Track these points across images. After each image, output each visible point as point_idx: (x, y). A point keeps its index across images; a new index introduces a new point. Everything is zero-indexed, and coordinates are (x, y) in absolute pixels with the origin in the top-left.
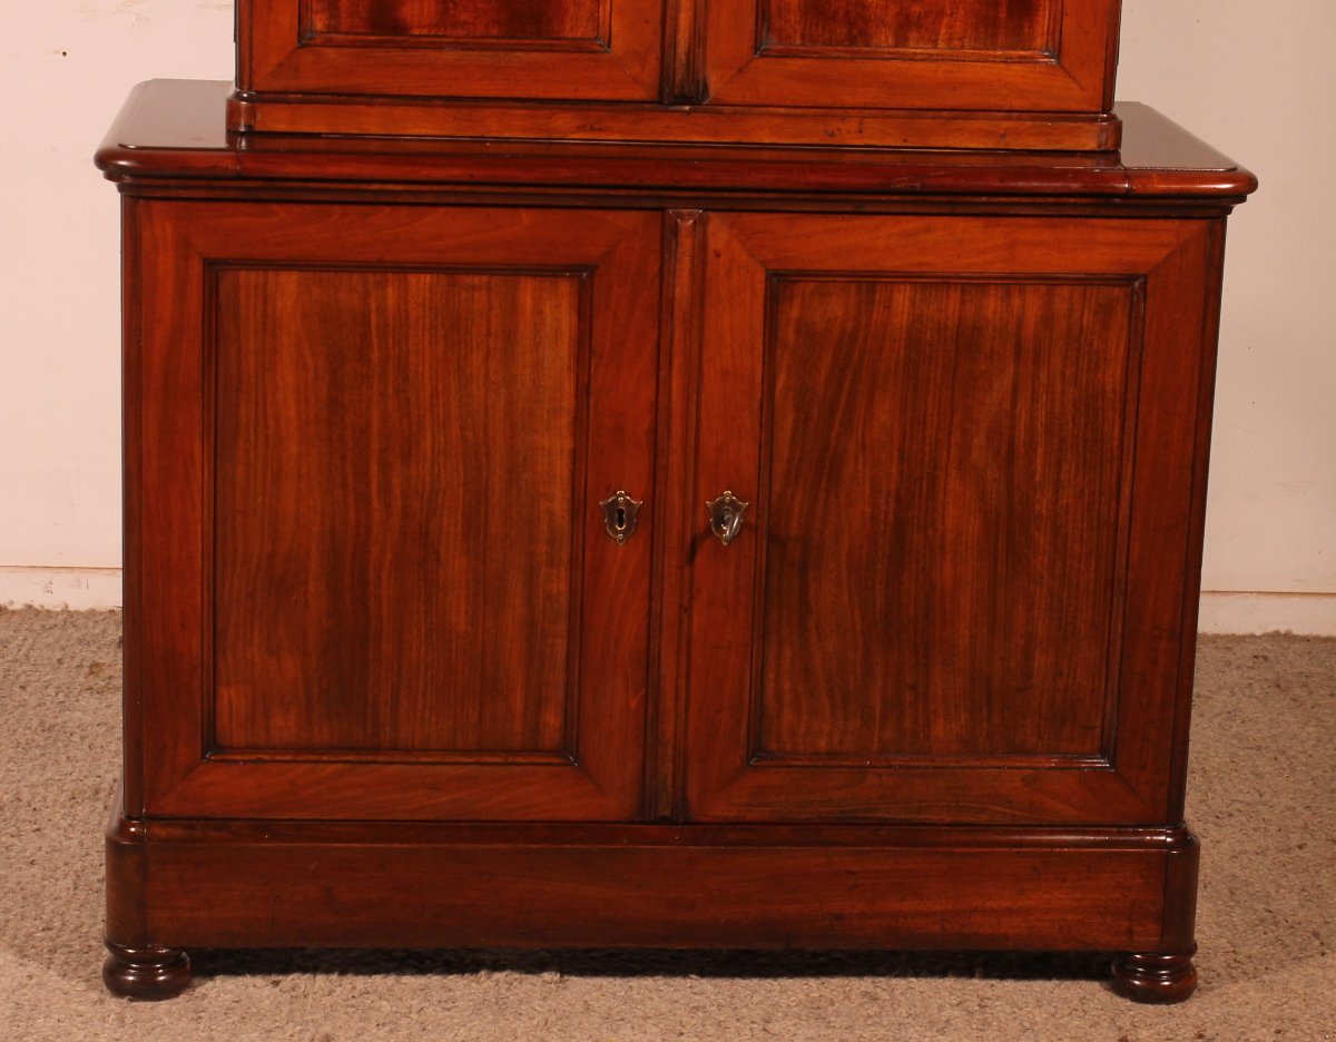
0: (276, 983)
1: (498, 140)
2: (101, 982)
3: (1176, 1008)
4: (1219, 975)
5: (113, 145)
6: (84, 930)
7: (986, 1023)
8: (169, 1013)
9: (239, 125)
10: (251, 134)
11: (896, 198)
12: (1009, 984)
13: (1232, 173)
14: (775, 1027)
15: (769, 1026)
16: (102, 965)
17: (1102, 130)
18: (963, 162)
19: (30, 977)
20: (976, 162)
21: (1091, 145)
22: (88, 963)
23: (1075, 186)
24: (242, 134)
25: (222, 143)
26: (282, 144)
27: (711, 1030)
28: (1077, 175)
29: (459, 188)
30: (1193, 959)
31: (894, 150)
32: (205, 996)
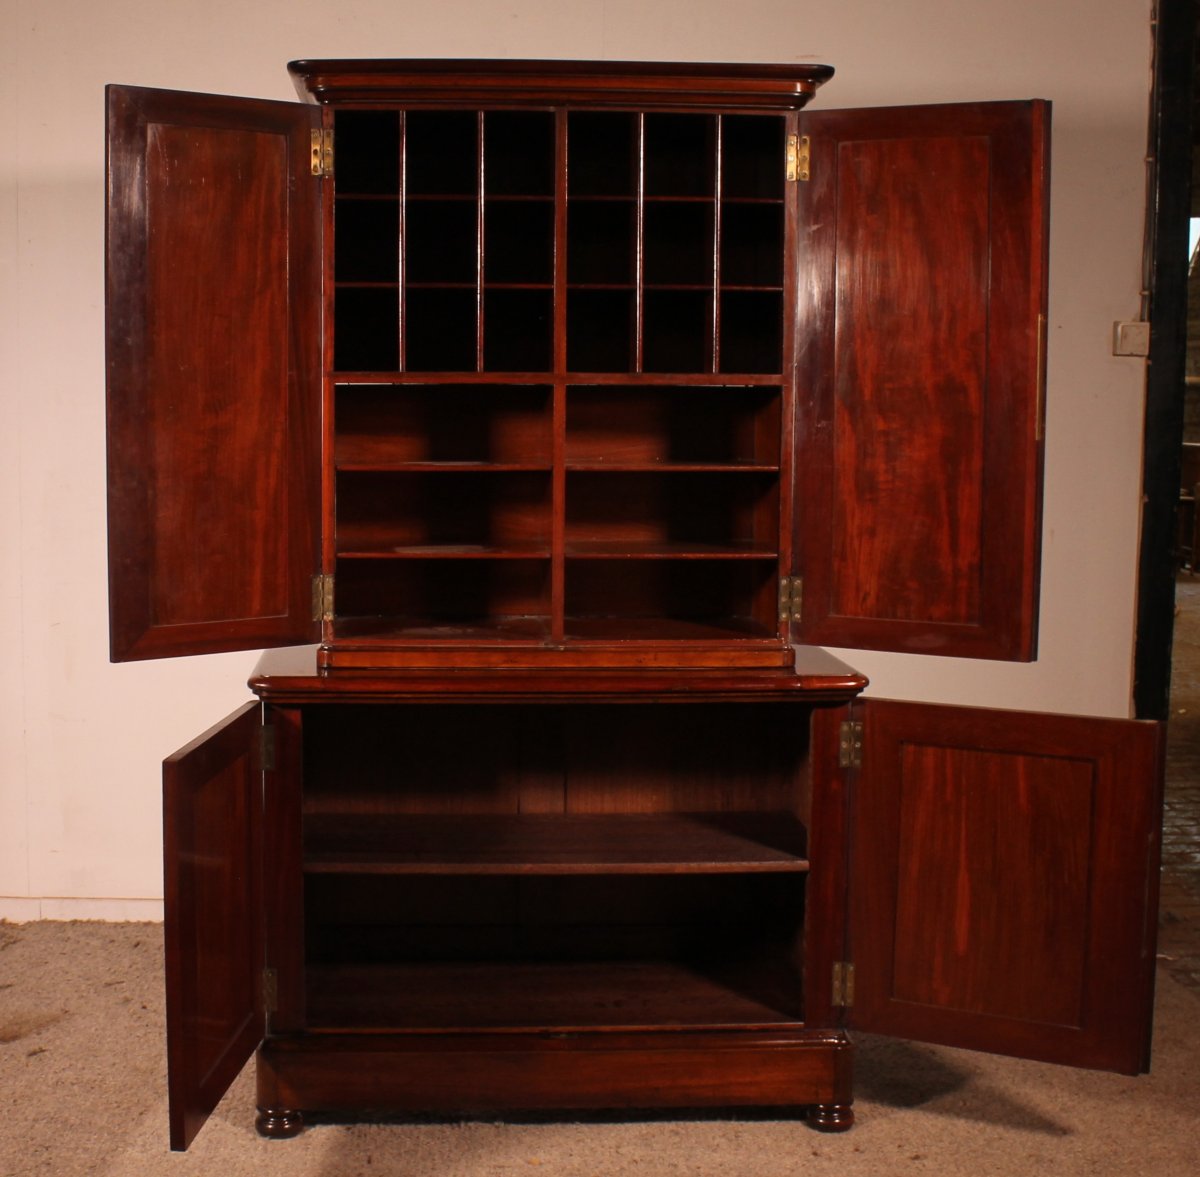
0: (349, 1129)
1: (462, 669)
2: (254, 1128)
3: (843, 1135)
4: (866, 1116)
5: (257, 675)
6: (245, 1099)
7: (739, 1146)
8: (291, 1145)
9: (323, 664)
10: (330, 668)
11: (675, 695)
12: (751, 1124)
13: (856, 677)
14: (623, 1150)
15: (620, 1150)
16: (254, 1119)
17: (785, 655)
18: (711, 675)
19: (216, 1125)
20: (718, 674)
21: (779, 663)
22: (246, 1118)
23: (772, 686)
24: (325, 669)
25: (314, 673)
26: (346, 674)
27: (587, 1152)
28: (772, 680)
29: (441, 696)
30: (852, 1107)
31: (674, 669)
32: (310, 1136)
